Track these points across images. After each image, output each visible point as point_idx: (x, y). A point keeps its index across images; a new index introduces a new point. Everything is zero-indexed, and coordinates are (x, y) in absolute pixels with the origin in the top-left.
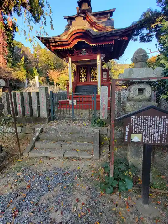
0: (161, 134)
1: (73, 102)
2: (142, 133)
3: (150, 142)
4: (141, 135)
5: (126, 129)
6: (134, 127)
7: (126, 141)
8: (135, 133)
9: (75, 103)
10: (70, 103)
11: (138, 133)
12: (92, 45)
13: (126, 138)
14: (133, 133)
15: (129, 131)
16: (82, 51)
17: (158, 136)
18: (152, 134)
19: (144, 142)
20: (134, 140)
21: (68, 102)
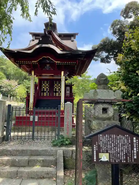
0: (125, 153)
1: (34, 118)
2: (109, 152)
3: (117, 162)
4: (109, 154)
5: (95, 148)
6: (101, 146)
7: (95, 160)
8: (103, 152)
9: (36, 120)
10: (31, 120)
11: (105, 152)
12: (57, 62)
13: (95, 158)
14: (101, 152)
15: (97, 149)
16: (46, 66)
17: (124, 155)
18: (118, 153)
19: (111, 161)
20: (103, 159)
21: (29, 118)
